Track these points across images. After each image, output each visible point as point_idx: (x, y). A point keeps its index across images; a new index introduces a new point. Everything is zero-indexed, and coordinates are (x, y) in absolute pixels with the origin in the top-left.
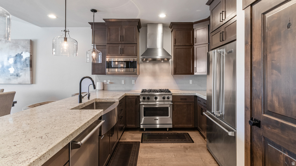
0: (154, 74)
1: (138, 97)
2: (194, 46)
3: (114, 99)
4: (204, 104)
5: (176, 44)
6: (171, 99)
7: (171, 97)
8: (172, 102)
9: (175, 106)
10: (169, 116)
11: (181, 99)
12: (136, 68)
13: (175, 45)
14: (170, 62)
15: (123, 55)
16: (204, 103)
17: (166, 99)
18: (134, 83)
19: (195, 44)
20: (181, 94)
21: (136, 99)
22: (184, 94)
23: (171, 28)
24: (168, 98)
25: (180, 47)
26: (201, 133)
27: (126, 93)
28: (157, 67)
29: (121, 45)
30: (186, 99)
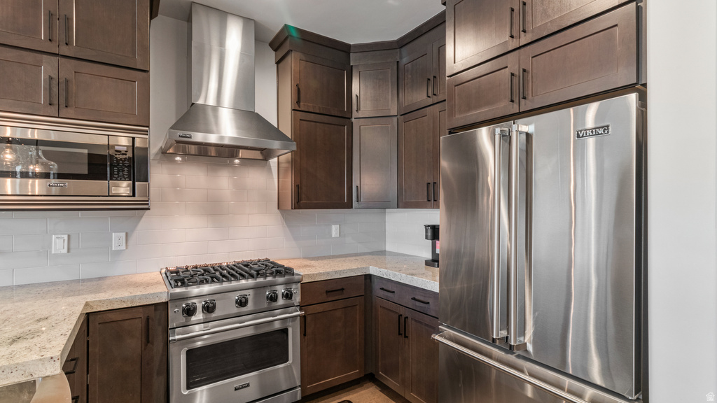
0: (213, 209)
1: (155, 310)
2: (353, 120)
3: (24, 364)
4: (411, 304)
5: (301, 103)
6: (297, 299)
7: (296, 289)
8: (301, 307)
9: (309, 319)
10: (290, 361)
11: (327, 292)
12: (146, 180)
13: (297, 108)
14: (272, 164)
15: (63, 112)
16: (414, 299)
17: (281, 302)
18: (123, 247)
19: (355, 114)
20: (328, 273)
21: (148, 319)
22: (336, 272)
23: (276, 50)
24: (288, 296)
25: (312, 117)
26: (385, 389)
27: (90, 298)
28: (224, 181)
29: (54, 59)
30: (343, 289)
